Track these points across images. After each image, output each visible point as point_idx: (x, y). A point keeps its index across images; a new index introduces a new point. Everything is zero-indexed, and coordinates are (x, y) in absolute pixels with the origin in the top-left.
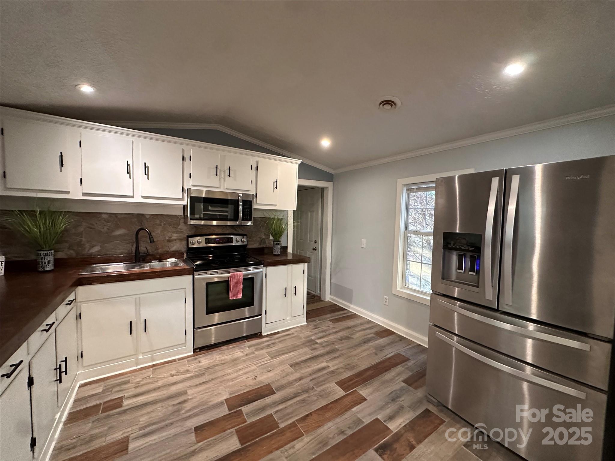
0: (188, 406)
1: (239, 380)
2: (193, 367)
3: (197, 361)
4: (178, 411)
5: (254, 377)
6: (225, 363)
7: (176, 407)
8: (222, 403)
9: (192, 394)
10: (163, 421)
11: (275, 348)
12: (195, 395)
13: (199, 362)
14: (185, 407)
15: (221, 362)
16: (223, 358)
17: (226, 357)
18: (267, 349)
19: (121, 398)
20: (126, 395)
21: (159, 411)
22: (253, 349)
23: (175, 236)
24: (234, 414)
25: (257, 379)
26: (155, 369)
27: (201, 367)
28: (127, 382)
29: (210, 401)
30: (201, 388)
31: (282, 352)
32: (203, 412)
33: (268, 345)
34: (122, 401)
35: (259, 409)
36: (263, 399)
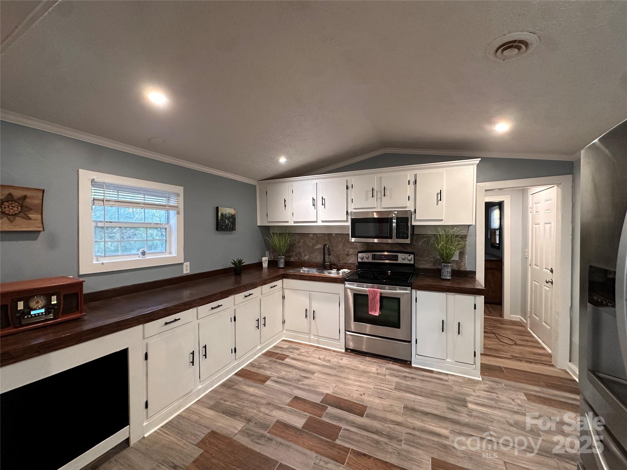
0: (306, 381)
1: (350, 388)
2: (335, 360)
3: (341, 358)
4: (299, 380)
5: (362, 393)
6: (355, 370)
7: (300, 378)
8: (323, 394)
9: (315, 377)
10: (289, 381)
11: (409, 383)
12: (316, 378)
13: (341, 359)
14: (304, 381)
15: (354, 368)
16: (359, 365)
17: (361, 366)
18: (401, 379)
19: (287, 356)
20: (291, 356)
21: (294, 374)
22: (388, 372)
23: (351, 251)
24: (321, 406)
25: (363, 397)
26: (316, 350)
27: (338, 363)
28: (298, 349)
29: (318, 388)
30: (323, 377)
31: (411, 390)
32: (309, 391)
33: (406, 377)
34: (286, 358)
35: (338, 418)
36: (348, 413)
